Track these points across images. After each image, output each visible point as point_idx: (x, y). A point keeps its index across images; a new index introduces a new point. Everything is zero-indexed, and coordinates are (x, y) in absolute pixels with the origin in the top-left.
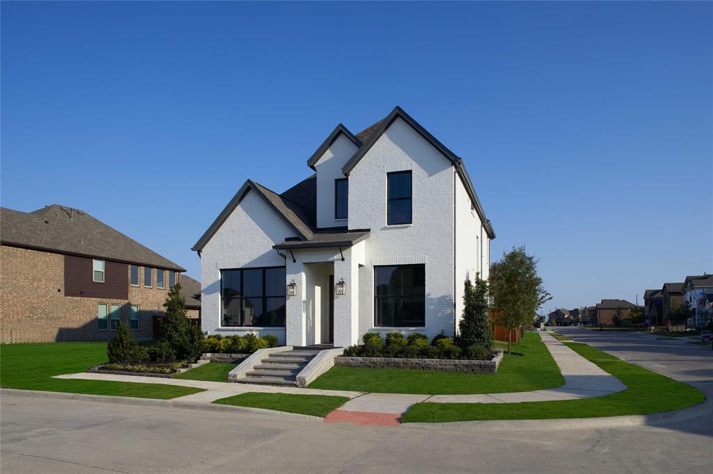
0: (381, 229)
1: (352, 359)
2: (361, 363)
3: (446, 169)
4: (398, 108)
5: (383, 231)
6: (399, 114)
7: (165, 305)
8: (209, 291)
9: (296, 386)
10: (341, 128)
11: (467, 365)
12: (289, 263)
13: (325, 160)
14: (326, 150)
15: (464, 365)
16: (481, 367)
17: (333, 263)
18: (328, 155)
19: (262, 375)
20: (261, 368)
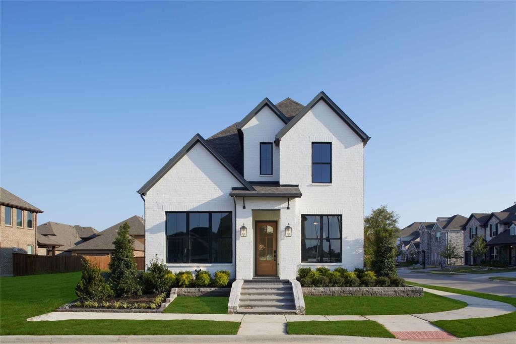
0: (308, 186)
1: (314, 289)
2: (322, 292)
3: (358, 144)
4: (323, 93)
5: (309, 188)
6: (323, 98)
7: (114, 243)
8: (154, 230)
9: (295, 314)
10: (267, 101)
11: (404, 291)
12: (239, 208)
13: (251, 126)
14: (253, 117)
15: (401, 291)
16: (413, 292)
17: (280, 210)
18: (254, 122)
19: (255, 306)
20: (247, 300)
